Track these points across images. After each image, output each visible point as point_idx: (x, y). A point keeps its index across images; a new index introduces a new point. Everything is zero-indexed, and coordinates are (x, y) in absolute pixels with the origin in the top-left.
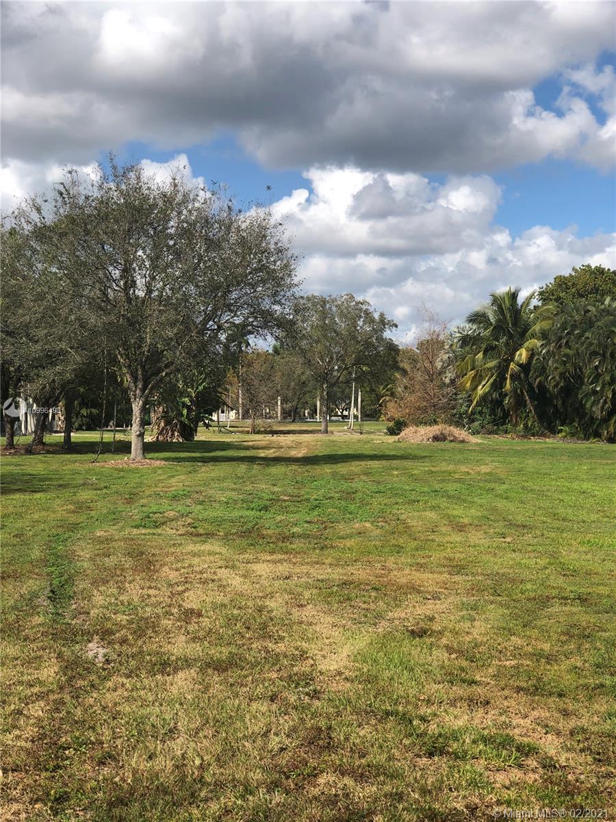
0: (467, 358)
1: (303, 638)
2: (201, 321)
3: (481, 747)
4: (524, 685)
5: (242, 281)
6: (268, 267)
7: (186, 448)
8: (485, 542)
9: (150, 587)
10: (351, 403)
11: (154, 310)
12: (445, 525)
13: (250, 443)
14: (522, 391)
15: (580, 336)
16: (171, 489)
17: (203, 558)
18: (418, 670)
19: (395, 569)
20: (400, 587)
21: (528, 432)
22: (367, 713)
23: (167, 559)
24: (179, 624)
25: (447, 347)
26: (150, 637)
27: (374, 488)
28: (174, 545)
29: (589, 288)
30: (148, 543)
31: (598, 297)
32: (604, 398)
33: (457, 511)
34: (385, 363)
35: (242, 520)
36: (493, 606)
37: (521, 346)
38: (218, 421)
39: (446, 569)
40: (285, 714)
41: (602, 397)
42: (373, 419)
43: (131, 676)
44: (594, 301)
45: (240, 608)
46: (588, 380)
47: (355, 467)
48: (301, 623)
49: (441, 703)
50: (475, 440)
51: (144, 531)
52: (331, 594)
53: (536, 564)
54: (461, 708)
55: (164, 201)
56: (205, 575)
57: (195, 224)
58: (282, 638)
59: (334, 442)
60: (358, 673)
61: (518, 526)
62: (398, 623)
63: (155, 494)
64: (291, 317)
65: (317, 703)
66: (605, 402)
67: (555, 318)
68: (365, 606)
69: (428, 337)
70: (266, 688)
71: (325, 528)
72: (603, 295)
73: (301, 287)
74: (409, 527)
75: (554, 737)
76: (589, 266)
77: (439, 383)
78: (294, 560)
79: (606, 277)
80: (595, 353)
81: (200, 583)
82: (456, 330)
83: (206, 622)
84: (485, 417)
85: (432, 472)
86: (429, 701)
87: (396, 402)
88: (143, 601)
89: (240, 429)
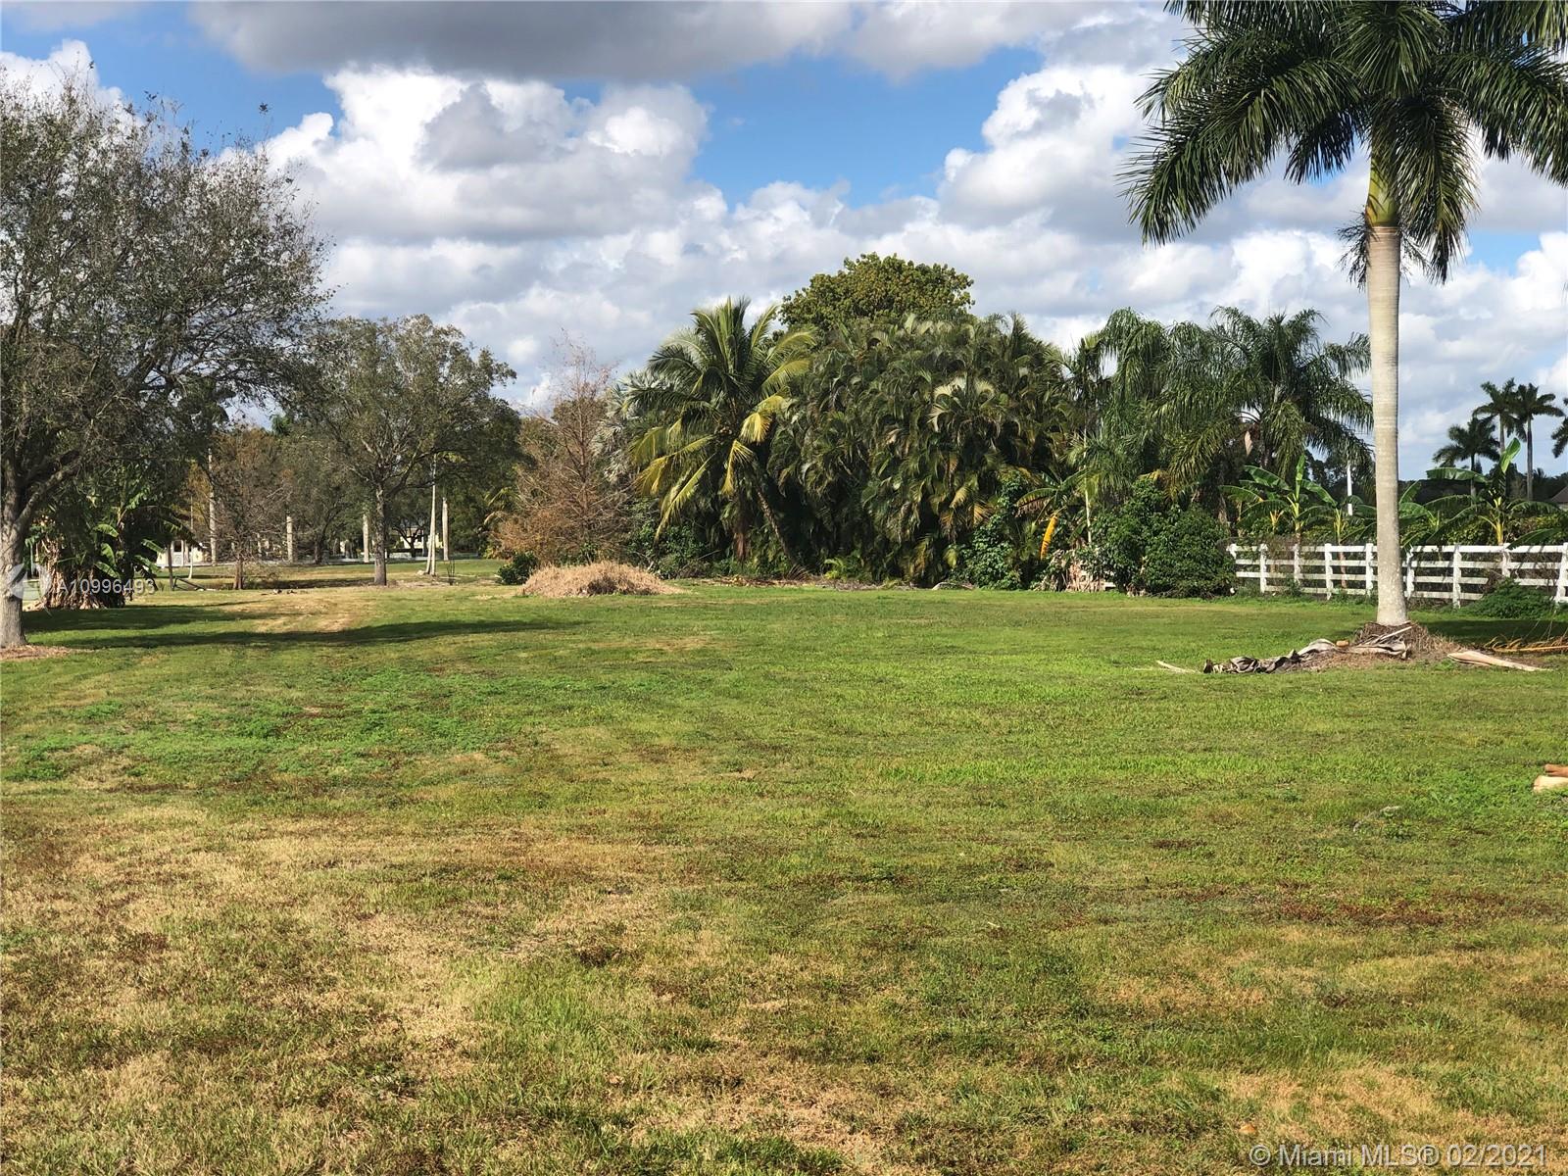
0: (649, 433)
1: (372, 980)
2: (134, 371)
3: (734, 1166)
4: (802, 1043)
5: (213, 291)
6: (262, 263)
7: (108, 620)
8: (705, 780)
9: (56, 897)
10: (428, 524)
11: (36, 350)
12: (626, 751)
13: (237, 608)
14: (754, 494)
15: (862, 387)
16: (82, 702)
17: (160, 833)
18: (602, 1029)
19: (539, 839)
20: (553, 872)
21: (768, 573)
22: (510, 1116)
23: (87, 840)
24: (121, 965)
25: (610, 414)
26: (64, 995)
27: (485, 685)
28: (99, 810)
29: (875, 297)
30: (45, 810)
31: (893, 314)
32: (907, 503)
33: (646, 723)
34: (495, 448)
35: (232, 756)
36: (731, 900)
37: (752, 408)
38: (170, 567)
39: (636, 834)
40: (350, 1129)
41: (904, 502)
42: (471, 555)
43: (31, 1074)
44: (885, 322)
45: (242, 927)
46: (877, 471)
47: (445, 646)
48: (365, 950)
49: (650, 1087)
50: (670, 589)
51: (33, 786)
52: (421, 891)
53: (804, 817)
54: (688, 1095)
55: (50, 133)
56: (166, 867)
57: (114, 179)
58: (331, 982)
59: (399, 600)
60: (487, 1041)
61: (764, 748)
62: (554, 941)
63: (51, 712)
64: (313, 361)
65: (413, 1104)
66: (909, 511)
67: (814, 355)
68: (488, 911)
69: (573, 396)
70: (309, 1080)
71: (396, 766)
72: (901, 311)
73: (332, 302)
74: (559, 757)
75: (867, 1138)
76: (874, 257)
77: (597, 482)
78: (342, 830)
79: (906, 277)
80: (888, 420)
81: (158, 882)
82: (628, 381)
83: (176, 960)
84: (686, 545)
85: (593, 652)
86: (627, 1086)
87: (516, 521)
88: (44, 924)
89: (214, 581)
